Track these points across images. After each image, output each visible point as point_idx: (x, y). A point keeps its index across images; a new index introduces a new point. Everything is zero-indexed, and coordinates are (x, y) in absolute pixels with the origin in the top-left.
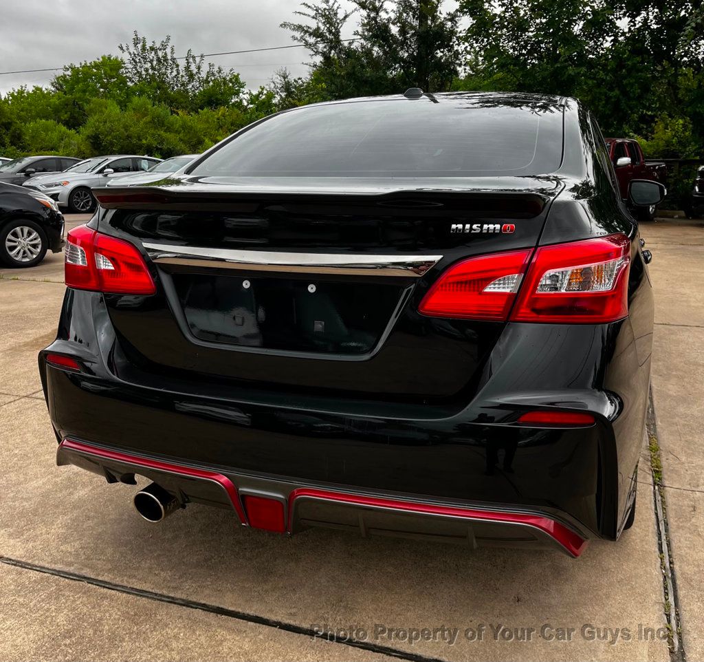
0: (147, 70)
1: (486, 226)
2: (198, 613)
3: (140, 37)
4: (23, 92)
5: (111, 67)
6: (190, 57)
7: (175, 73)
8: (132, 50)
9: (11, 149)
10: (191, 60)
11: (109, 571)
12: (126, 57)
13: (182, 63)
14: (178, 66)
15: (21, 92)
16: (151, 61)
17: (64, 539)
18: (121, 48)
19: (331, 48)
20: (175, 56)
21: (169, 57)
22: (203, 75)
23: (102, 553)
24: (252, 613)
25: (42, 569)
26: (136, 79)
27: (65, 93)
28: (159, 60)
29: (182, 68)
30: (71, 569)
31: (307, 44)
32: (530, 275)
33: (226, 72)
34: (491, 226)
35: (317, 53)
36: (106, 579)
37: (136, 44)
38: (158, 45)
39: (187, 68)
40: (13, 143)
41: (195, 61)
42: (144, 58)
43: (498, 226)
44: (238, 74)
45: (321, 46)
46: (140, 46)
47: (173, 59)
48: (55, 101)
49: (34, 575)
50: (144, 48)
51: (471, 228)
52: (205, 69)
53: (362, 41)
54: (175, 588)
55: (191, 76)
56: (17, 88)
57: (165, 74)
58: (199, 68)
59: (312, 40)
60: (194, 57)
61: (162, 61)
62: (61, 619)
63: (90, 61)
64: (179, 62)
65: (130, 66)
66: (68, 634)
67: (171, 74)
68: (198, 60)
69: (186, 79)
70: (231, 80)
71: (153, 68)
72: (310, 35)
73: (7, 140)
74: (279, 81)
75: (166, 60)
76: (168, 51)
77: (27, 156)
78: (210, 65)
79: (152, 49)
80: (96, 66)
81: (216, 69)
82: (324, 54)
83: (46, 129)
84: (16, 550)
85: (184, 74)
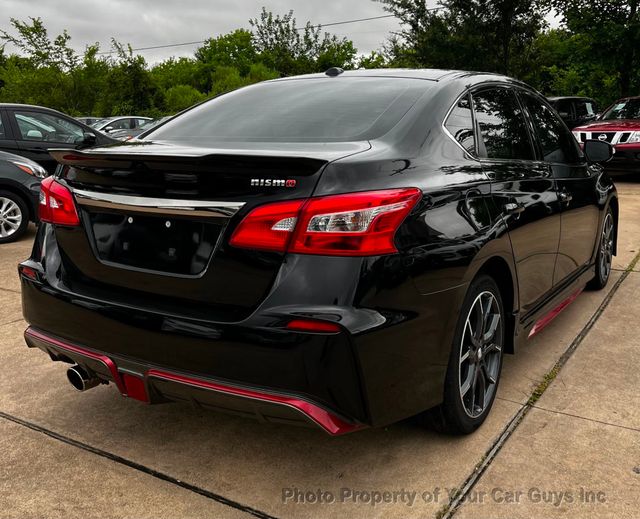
0: (272, 40)
1: (274, 181)
2: (104, 460)
3: (267, 12)
4: (171, 62)
5: (242, 39)
6: (309, 27)
7: (295, 42)
8: (260, 23)
9: (155, 110)
10: (310, 30)
11: (63, 427)
12: (254, 30)
13: (302, 34)
14: (298, 36)
15: (170, 62)
16: (276, 33)
17: (45, 404)
18: (251, 22)
19: (418, 17)
20: (296, 27)
21: (291, 29)
22: (320, 42)
23: (65, 415)
24: (139, 463)
25: (19, 421)
26: (263, 48)
27: (205, 62)
28: (282, 32)
29: (302, 37)
30: (38, 424)
31: (397, 15)
32: (302, 218)
33: (340, 39)
34: (279, 181)
35: (406, 21)
36: (57, 432)
37: (263, 19)
38: (281, 19)
39: (306, 37)
40: (156, 106)
41: (313, 31)
42: (270, 30)
43: (283, 181)
44: (351, 42)
45: (409, 16)
46: (266, 20)
47: (294, 30)
48: (195, 69)
49: (12, 424)
50: (270, 21)
51: (265, 183)
52: (321, 38)
53: (445, 9)
54: (98, 443)
55: (309, 44)
56: (167, 59)
57: (287, 43)
58: (316, 37)
59: (401, 10)
60: (312, 27)
61: (285, 32)
62: (13, 454)
63: (225, 34)
64: (299, 32)
65: (258, 37)
66: (13, 463)
67: (292, 43)
68: (316, 29)
69: (304, 47)
70: (344, 47)
71: (277, 39)
72: (399, 5)
73: (152, 103)
74: (389, 45)
75: (288, 31)
76: (291, 23)
77: (166, 116)
78: (327, 34)
79: (277, 21)
80: (230, 38)
81: (331, 37)
82: (411, 22)
83: (184, 93)
84: (9, 407)
85: (303, 42)
